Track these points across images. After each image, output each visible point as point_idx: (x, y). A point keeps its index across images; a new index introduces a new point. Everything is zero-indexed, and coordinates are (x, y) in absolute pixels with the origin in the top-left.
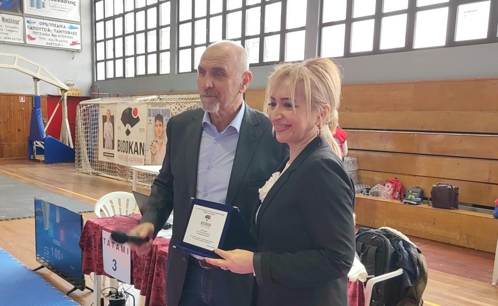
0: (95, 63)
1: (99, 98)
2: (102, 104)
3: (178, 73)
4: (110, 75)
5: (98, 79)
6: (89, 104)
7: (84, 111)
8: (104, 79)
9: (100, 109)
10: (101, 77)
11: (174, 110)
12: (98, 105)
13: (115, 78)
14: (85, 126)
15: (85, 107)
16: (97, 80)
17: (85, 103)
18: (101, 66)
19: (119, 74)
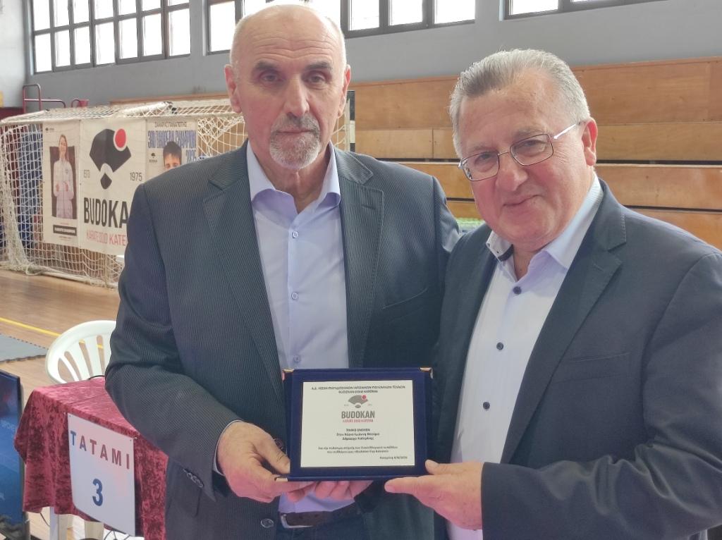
0: (30, 35)
1: (40, 110)
2: (48, 123)
3: (209, 53)
4: (63, 61)
5: (38, 70)
6: (21, 124)
7: (10, 138)
8: (50, 68)
9: (44, 133)
10: (43, 65)
11: (203, 132)
12: (40, 125)
13: (73, 66)
14: (12, 171)
15: (11, 130)
16: (35, 73)
17: (12, 122)
18: (42, 42)
19: (83, 57)
